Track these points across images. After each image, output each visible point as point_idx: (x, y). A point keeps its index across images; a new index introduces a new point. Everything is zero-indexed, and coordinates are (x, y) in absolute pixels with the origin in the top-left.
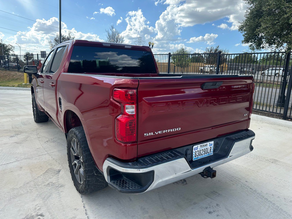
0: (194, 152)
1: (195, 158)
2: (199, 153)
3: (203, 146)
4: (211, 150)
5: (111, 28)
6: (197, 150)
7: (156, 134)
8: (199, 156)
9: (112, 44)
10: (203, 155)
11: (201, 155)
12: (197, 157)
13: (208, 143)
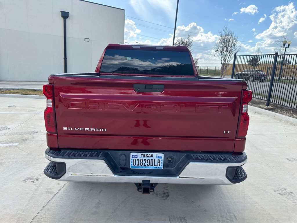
0: (132, 160)
1: (133, 166)
2: (140, 162)
3: (146, 155)
4: (160, 163)
5: (224, 29)
6: (136, 159)
7: (76, 130)
8: (140, 165)
9: (141, 46)
10: (147, 166)
11: (143, 166)
12: (136, 166)
13: (155, 155)
